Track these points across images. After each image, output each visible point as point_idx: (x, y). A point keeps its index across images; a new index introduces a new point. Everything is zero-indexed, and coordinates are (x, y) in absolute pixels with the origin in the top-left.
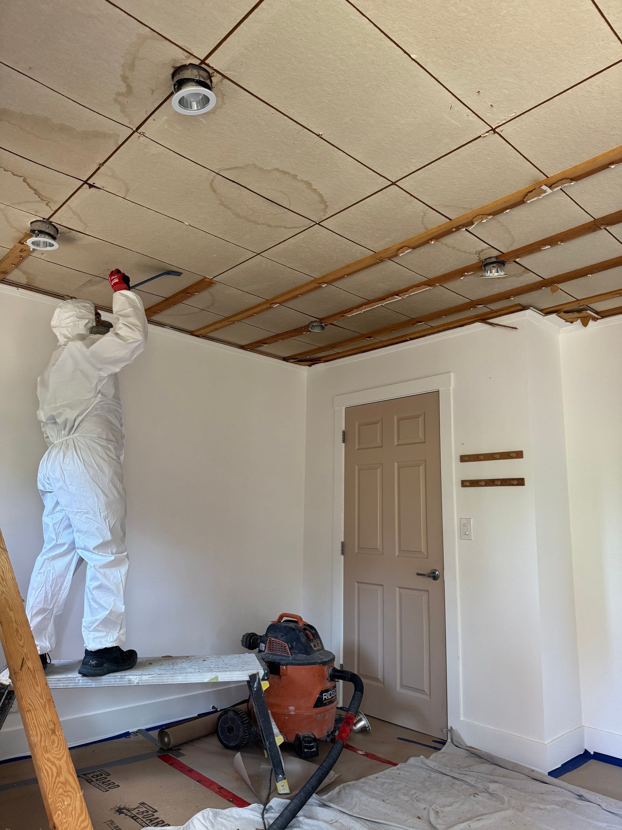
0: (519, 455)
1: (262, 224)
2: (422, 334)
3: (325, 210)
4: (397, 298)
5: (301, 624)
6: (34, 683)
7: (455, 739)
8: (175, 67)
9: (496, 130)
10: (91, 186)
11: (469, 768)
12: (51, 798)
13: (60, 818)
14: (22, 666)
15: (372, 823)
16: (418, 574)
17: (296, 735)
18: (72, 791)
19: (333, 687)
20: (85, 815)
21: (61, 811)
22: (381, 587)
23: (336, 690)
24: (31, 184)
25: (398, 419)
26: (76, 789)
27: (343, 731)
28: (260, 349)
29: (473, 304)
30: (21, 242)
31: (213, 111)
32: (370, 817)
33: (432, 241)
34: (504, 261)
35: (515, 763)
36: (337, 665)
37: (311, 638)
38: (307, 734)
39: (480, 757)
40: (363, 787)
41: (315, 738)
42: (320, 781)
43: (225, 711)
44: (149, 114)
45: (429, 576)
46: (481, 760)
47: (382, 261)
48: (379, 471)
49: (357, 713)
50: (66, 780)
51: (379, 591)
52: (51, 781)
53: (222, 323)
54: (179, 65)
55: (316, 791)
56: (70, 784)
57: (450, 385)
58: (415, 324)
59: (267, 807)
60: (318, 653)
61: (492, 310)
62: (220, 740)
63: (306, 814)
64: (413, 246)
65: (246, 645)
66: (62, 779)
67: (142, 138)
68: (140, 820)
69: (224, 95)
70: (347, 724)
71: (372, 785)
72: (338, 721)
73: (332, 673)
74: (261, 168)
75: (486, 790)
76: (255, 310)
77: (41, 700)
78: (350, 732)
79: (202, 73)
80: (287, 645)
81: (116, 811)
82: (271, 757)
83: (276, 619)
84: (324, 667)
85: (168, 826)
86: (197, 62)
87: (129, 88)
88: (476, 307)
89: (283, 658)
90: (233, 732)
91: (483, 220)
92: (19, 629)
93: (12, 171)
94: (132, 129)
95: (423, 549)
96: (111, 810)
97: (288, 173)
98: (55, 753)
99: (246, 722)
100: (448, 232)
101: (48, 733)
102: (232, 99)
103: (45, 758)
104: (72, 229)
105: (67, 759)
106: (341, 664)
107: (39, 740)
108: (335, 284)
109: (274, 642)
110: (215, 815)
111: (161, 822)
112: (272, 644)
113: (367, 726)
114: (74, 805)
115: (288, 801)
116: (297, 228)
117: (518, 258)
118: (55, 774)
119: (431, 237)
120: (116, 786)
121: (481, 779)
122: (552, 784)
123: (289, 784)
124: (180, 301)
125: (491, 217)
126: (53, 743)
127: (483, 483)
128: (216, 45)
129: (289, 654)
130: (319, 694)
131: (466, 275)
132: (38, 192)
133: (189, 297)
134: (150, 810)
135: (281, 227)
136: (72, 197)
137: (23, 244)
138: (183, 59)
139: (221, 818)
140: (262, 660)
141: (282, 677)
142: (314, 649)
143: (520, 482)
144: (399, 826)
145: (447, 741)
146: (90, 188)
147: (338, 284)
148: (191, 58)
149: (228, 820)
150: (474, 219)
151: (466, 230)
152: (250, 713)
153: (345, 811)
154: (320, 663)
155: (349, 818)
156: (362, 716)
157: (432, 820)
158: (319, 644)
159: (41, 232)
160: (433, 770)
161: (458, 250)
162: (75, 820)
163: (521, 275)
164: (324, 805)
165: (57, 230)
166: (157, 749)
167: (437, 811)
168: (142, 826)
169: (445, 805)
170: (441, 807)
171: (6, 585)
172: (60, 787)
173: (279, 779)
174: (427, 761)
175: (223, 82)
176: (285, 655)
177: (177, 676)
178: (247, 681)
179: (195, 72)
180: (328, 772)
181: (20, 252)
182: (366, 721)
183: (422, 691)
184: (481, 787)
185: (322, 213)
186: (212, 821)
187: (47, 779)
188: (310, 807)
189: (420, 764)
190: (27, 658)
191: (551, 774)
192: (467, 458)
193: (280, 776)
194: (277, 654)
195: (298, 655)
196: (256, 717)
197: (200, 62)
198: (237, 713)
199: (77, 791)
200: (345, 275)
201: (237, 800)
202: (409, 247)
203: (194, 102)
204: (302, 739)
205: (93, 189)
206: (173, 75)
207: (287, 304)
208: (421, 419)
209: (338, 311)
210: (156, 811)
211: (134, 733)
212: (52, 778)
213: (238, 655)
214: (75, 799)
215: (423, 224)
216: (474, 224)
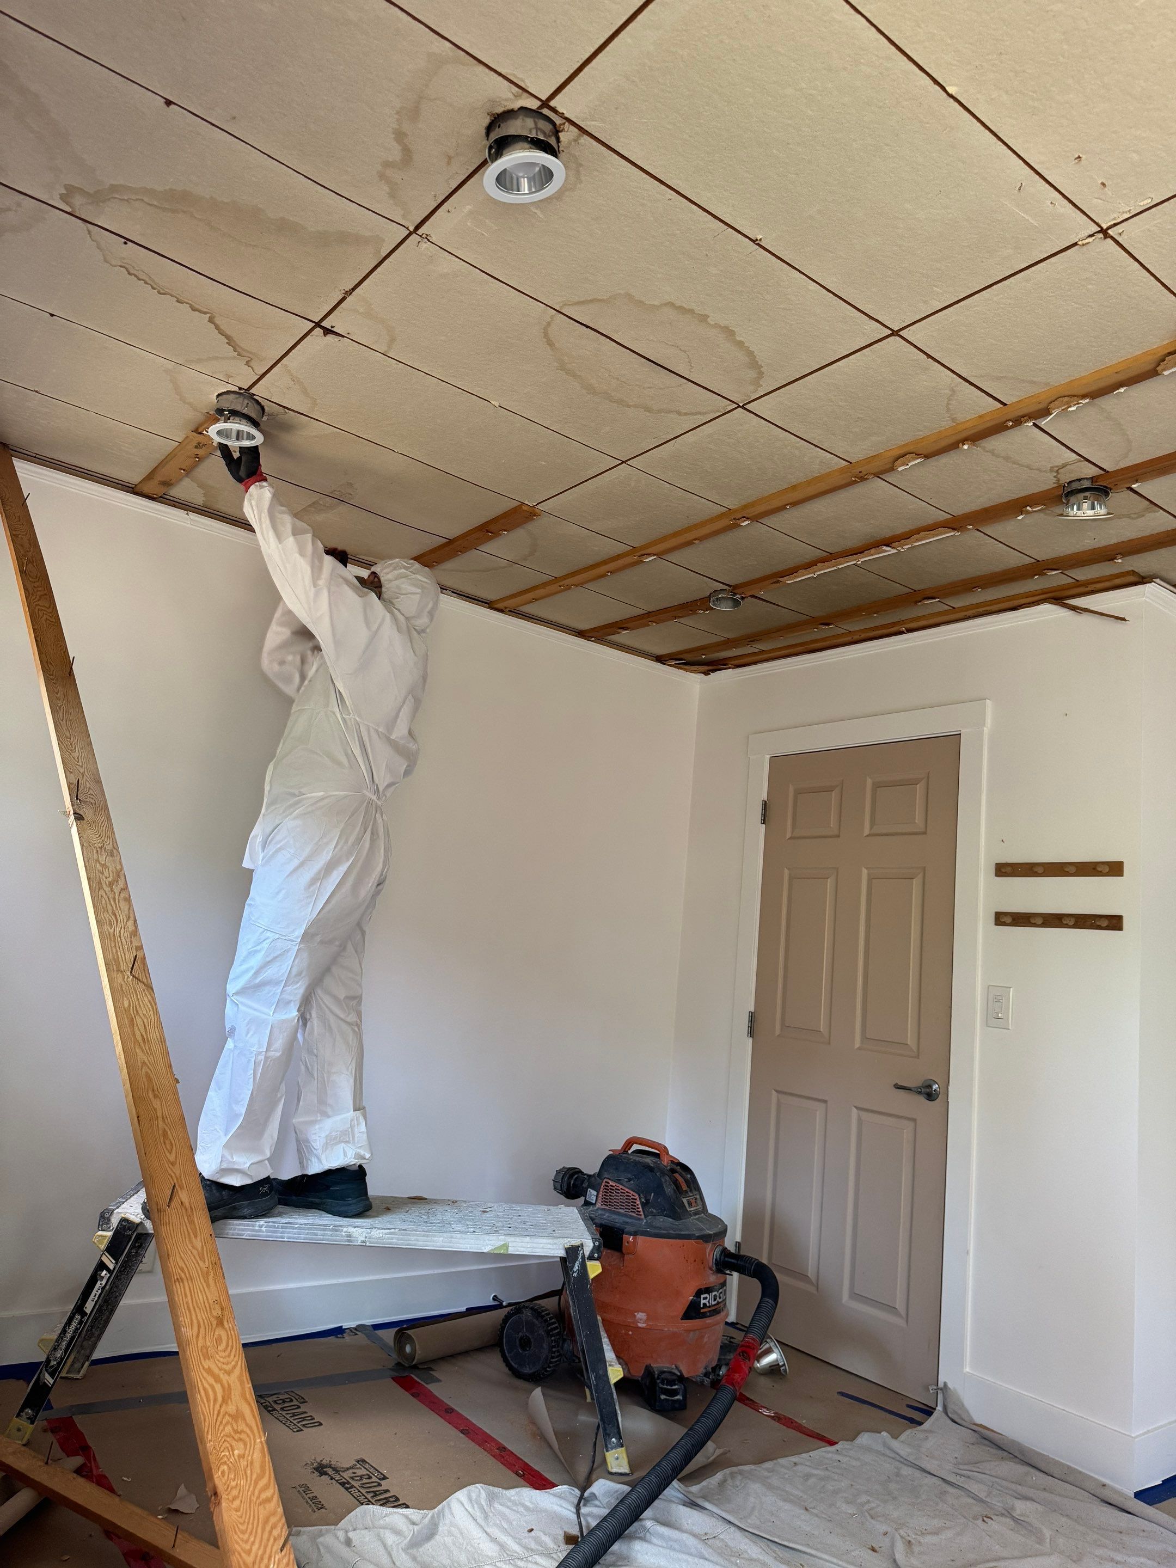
0: (1115, 869)
1: (635, 406)
2: (931, 621)
3: (757, 382)
4: (886, 551)
5: (665, 1161)
6: (190, 1231)
7: (951, 1407)
8: (494, 114)
9: (1109, 231)
10: (327, 331)
11: (977, 1465)
12: (210, 1441)
13: (226, 1478)
14: (171, 1199)
15: (783, 1548)
16: (898, 1087)
17: (647, 1366)
18: (249, 1432)
19: (721, 1284)
20: (268, 1477)
21: (228, 1465)
22: (823, 1105)
23: (725, 1291)
24: (222, 327)
25: (874, 784)
26: (255, 1428)
27: (735, 1369)
28: (614, 638)
29: (1039, 568)
30: (198, 431)
31: (559, 196)
32: (779, 1537)
33: (963, 444)
34: (1107, 487)
35: (1069, 1467)
36: (729, 1243)
37: (684, 1189)
38: (668, 1368)
39: (999, 1447)
40: (767, 1478)
41: (682, 1375)
42: (689, 1457)
43: (517, 1308)
44: (439, 201)
45: (920, 1093)
46: (1000, 1452)
47: (862, 479)
48: (830, 883)
49: (763, 1338)
50: (237, 1411)
51: (818, 1113)
52: (211, 1408)
53: (547, 588)
54: (500, 110)
55: (679, 1476)
56: (245, 1419)
57: (984, 725)
58: (920, 602)
59: (586, 1494)
60: (695, 1217)
61: (1078, 581)
62: (506, 1360)
63: (658, 1516)
64: (925, 452)
65: (561, 1190)
66: (231, 1408)
67: (425, 245)
68: (357, 1491)
69: (581, 165)
70: (743, 1356)
71: (787, 1476)
72: (726, 1347)
73: (720, 1259)
74: (641, 302)
75: (1008, 1513)
76: (611, 566)
77: (201, 1263)
78: (749, 1372)
79: (542, 124)
80: (637, 1197)
81: (315, 1469)
82: (599, 1403)
83: (619, 1146)
84: (706, 1245)
85: (406, 1508)
86: (533, 104)
87: (407, 154)
88: (1045, 574)
89: (629, 1220)
90: (530, 1347)
91: (1070, 407)
92: (169, 1132)
93: (190, 302)
94: (407, 229)
95: (911, 1040)
96: (305, 1467)
97: (691, 311)
98: (221, 1360)
99: (554, 1332)
100: (998, 428)
101: (211, 1325)
102: (595, 173)
103: (204, 1368)
104: (289, 409)
105: (241, 1373)
106: (736, 1242)
107: (195, 1334)
108: (764, 521)
109: (613, 1190)
110: (491, 1498)
111: (393, 1499)
112: (611, 1192)
113: (781, 1364)
114: (250, 1458)
115: (627, 1489)
116: (701, 413)
117: (1137, 481)
118: (220, 1399)
119: (964, 435)
120: (315, 1423)
121: (999, 1490)
122: (1142, 1516)
123: (628, 1457)
124: (474, 546)
125: (1088, 400)
126: (218, 1342)
127: (1040, 921)
128: (572, 71)
129: (641, 1215)
130: (694, 1294)
131: (1029, 512)
132: (234, 341)
133: (490, 539)
134: (374, 1475)
135: (670, 412)
136: (293, 351)
137: (201, 433)
138: (509, 99)
139: (501, 1505)
140: (590, 1220)
141: (626, 1257)
142: (689, 1210)
143: (1114, 923)
144: (835, 1560)
145: (935, 1409)
146: (325, 335)
147: (773, 521)
148: (523, 97)
149: (514, 1510)
150: (1052, 405)
151: (1035, 425)
152: (562, 1316)
153: (732, 1519)
154: (698, 1238)
155: (738, 1534)
156: (772, 1344)
157: (900, 1556)
158: (699, 1201)
159: (234, 413)
160: (905, 1462)
161: (1014, 463)
162: (250, 1484)
163: (1141, 515)
164: (693, 1505)
165: (263, 408)
166: (391, 1364)
167: (910, 1541)
168: (359, 1502)
169: (926, 1532)
170: (917, 1534)
171: (148, 1051)
172: (227, 1423)
173: (610, 1444)
174: (895, 1444)
175: (579, 141)
176: (633, 1216)
177: (435, 1236)
178: (560, 1257)
179: (530, 122)
180: (702, 1444)
181: (196, 447)
182: (779, 1354)
183: (892, 1309)
184: (999, 1504)
185: (752, 388)
186: (485, 1508)
187: (206, 1405)
188: (666, 1503)
189: (881, 1448)
190: (180, 1186)
191: (1140, 1495)
192: (1009, 869)
193: (613, 1439)
194: (619, 1212)
195: (657, 1217)
196: (573, 1325)
197: (539, 103)
198: (539, 1313)
199: (257, 1434)
200: (788, 505)
201: (532, 1476)
202: (918, 455)
203: (524, 178)
204: (656, 1376)
205: (330, 337)
206: (489, 129)
207: (672, 557)
208: (920, 789)
209: (768, 571)
210: (385, 1478)
211: (352, 1332)
212: (214, 1405)
213: (545, 1208)
214: (252, 1448)
215: (948, 410)
216: (1051, 414)
